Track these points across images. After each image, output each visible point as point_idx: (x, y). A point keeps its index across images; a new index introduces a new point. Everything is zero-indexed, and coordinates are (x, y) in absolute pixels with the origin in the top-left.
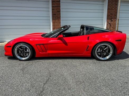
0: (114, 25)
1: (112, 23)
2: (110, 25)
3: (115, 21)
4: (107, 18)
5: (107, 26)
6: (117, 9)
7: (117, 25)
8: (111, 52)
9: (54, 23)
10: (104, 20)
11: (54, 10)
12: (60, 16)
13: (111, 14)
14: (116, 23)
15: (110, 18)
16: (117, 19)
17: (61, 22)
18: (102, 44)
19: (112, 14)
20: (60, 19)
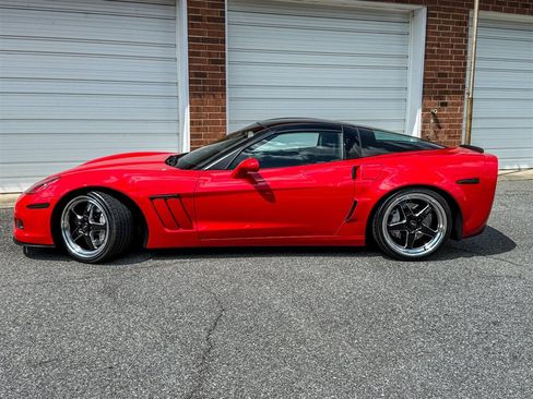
0: (454, 121)
1: (445, 115)
2: (437, 121)
3: (458, 104)
4: (424, 93)
5: (423, 127)
6: (466, 52)
7: (464, 122)
8: (442, 226)
9: (198, 110)
10: (409, 100)
11: (198, 54)
12: (224, 83)
13: (440, 75)
14: (460, 115)
15: (435, 92)
16: (466, 96)
17: (227, 106)
18: (408, 197)
19: (445, 75)
20: (224, 95)
